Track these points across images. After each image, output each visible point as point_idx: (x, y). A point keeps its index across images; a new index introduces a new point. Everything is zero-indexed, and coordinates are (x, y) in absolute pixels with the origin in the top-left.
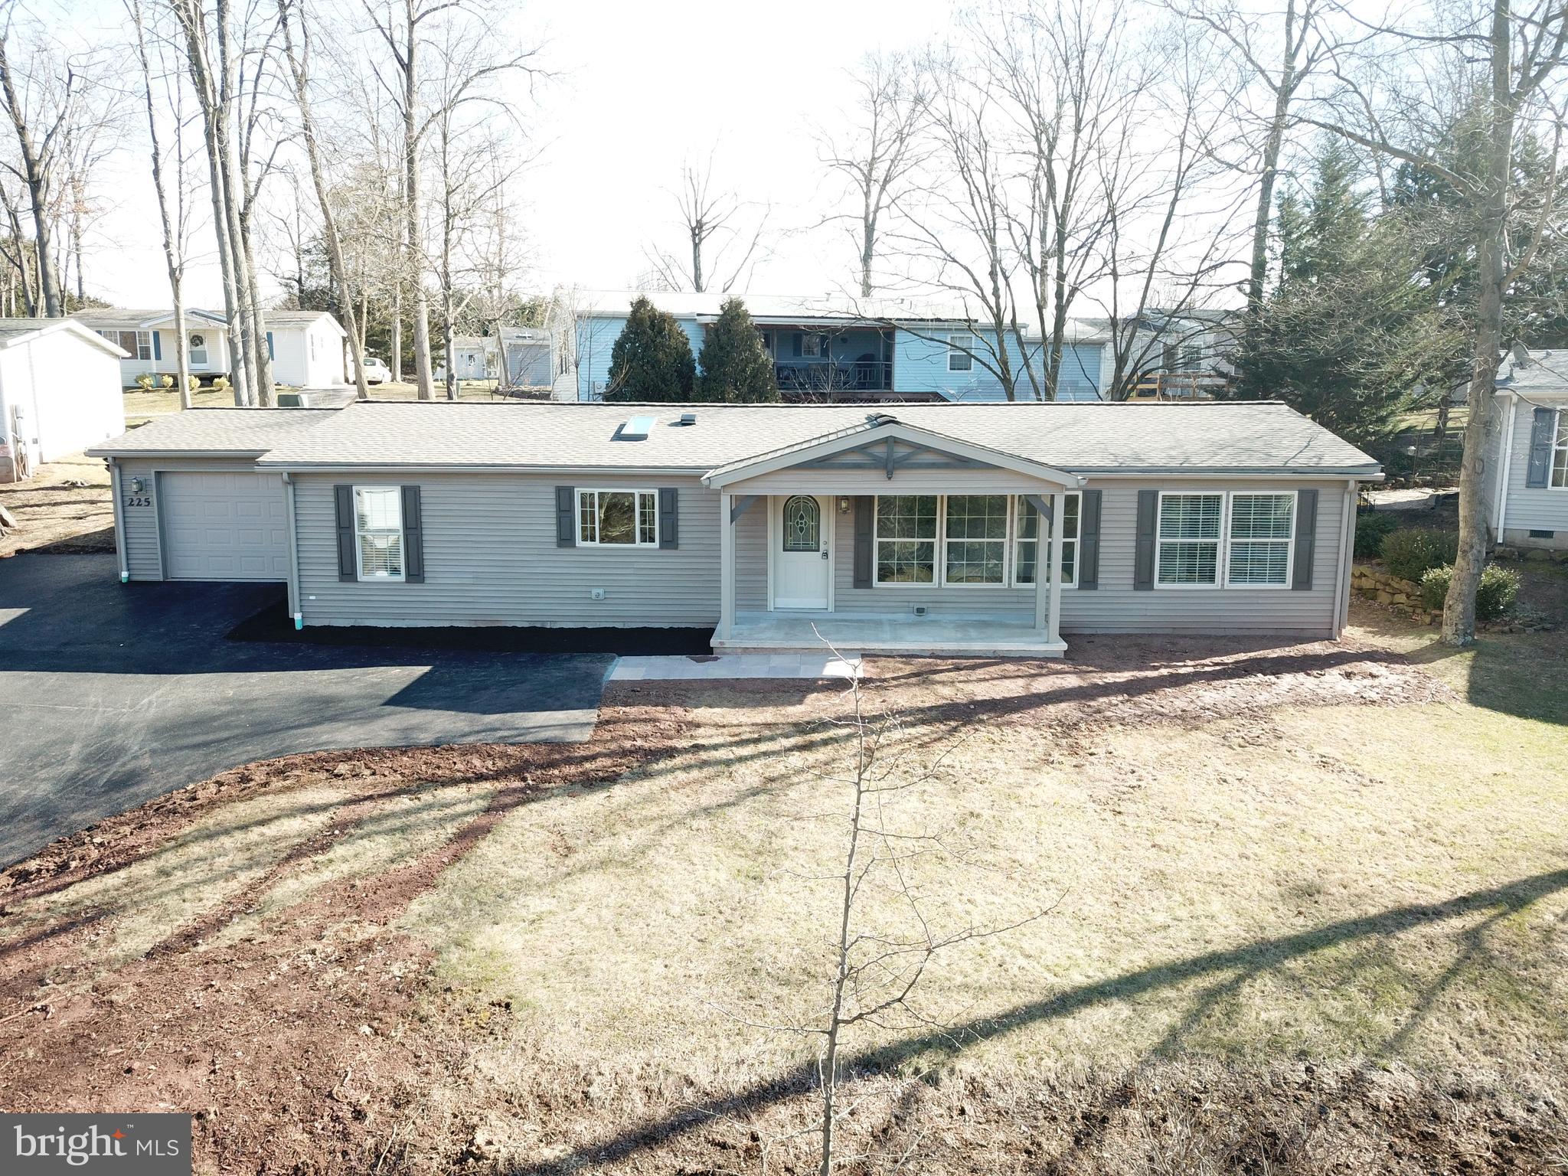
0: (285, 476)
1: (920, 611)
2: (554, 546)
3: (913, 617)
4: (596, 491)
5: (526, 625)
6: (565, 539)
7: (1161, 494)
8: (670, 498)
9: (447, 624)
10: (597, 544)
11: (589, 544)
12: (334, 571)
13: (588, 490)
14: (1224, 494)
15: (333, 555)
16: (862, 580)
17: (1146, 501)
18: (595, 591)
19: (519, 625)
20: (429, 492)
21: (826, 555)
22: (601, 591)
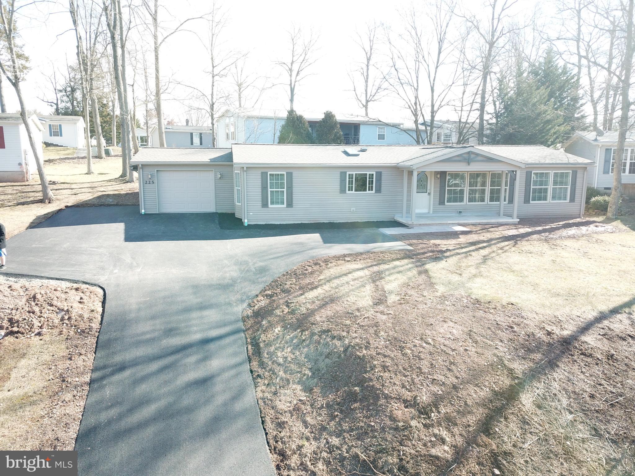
0: (245, 168)
1: (460, 212)
2: (339, 193)
3: (457, 215)
4: (354, 173)
5: (328, 222)
6: (343, 191)
7: (533, 172)
8: (379, 174)
9: (300, 222)
10: (353, 192)
11: (350, 192)
12: (260, 204)
13: (351, 173)
14: (551, 172)
15: (259, 198)
16: (442, 202)
17: (528, 175)
18: (352, 209)
19: (325, 222)
20: (295, 174)
21: (429, 194)
22: (354, 209)
